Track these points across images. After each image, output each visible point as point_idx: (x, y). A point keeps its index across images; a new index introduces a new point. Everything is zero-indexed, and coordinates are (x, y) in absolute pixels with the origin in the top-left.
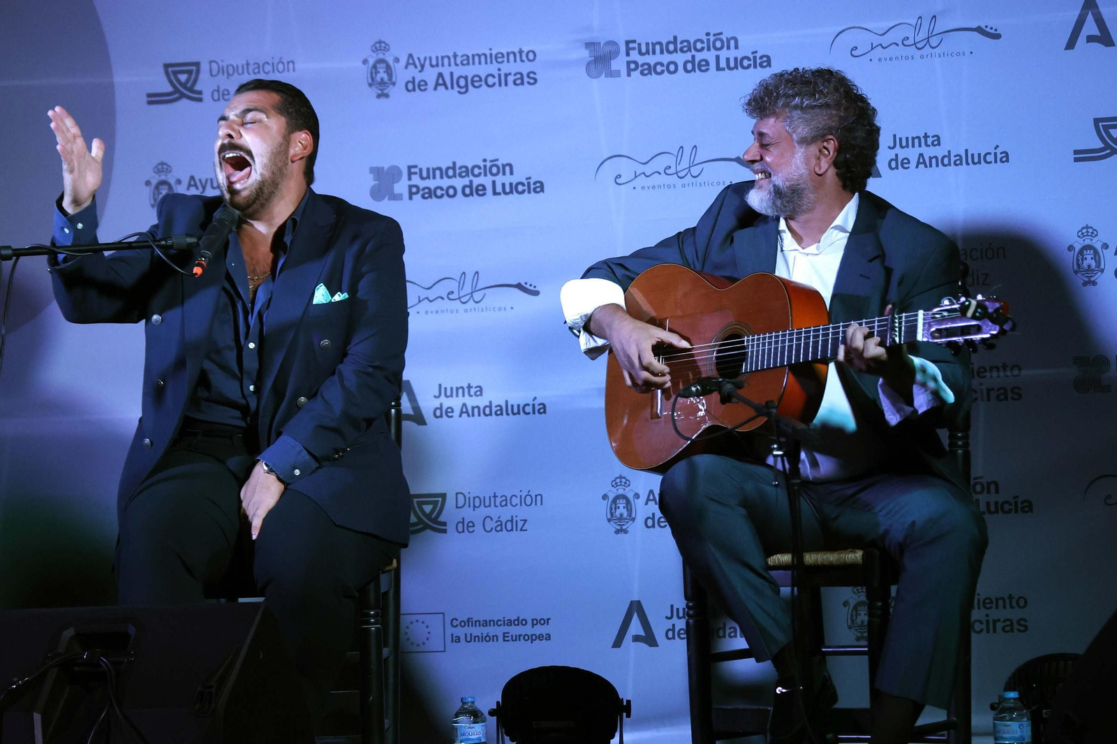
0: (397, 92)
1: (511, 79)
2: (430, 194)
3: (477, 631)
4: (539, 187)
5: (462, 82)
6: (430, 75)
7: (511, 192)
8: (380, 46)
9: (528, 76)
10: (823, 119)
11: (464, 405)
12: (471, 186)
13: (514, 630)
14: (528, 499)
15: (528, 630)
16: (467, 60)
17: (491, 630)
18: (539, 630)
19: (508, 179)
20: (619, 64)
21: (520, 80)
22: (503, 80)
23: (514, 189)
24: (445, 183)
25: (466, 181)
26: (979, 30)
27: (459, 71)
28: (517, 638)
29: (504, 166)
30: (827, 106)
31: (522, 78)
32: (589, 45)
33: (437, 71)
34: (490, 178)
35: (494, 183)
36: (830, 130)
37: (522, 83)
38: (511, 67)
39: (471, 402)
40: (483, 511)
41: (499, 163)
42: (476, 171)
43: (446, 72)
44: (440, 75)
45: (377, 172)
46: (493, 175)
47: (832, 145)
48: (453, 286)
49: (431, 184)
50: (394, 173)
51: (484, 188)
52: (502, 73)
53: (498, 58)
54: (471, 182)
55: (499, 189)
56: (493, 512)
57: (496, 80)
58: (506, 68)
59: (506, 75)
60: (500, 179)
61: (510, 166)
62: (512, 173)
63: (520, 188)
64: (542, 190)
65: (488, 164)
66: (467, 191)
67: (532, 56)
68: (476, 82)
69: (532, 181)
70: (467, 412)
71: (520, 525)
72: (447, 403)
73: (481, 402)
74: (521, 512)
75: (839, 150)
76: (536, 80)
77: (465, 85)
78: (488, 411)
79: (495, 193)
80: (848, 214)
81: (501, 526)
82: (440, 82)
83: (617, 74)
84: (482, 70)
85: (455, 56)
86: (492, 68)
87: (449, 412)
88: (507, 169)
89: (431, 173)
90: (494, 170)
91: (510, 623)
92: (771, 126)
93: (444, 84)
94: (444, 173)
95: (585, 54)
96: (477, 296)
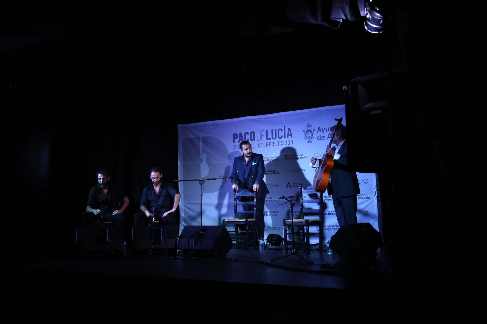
1: (276, 160)
6: (266, 160)
13: (276, 228)
15: (277, 228)
16: (270, 158)
18: (278, 228)
19: (275, 172)
20: (288, 158)
23: (276, 173)
24: (268, 173)
32: (285, 155)
39: (271, 200)
40: (272, 213)
43: (268, 159)
48: (268, 185)
49: (266, 173)
51: (272, 173)
53: (274, 157)
64: (279, 173)
65: (273, 170)
71: (276, 215)
73: (272, 200)
74: (277, 213)
76: (279, 160)
77: (270, 161)
78: (273, 201)
81: (274, 215)
83: (288, 159)
84: (272, 159)
89: (266, 171)
95: (284, 157)
96: (271, 187)
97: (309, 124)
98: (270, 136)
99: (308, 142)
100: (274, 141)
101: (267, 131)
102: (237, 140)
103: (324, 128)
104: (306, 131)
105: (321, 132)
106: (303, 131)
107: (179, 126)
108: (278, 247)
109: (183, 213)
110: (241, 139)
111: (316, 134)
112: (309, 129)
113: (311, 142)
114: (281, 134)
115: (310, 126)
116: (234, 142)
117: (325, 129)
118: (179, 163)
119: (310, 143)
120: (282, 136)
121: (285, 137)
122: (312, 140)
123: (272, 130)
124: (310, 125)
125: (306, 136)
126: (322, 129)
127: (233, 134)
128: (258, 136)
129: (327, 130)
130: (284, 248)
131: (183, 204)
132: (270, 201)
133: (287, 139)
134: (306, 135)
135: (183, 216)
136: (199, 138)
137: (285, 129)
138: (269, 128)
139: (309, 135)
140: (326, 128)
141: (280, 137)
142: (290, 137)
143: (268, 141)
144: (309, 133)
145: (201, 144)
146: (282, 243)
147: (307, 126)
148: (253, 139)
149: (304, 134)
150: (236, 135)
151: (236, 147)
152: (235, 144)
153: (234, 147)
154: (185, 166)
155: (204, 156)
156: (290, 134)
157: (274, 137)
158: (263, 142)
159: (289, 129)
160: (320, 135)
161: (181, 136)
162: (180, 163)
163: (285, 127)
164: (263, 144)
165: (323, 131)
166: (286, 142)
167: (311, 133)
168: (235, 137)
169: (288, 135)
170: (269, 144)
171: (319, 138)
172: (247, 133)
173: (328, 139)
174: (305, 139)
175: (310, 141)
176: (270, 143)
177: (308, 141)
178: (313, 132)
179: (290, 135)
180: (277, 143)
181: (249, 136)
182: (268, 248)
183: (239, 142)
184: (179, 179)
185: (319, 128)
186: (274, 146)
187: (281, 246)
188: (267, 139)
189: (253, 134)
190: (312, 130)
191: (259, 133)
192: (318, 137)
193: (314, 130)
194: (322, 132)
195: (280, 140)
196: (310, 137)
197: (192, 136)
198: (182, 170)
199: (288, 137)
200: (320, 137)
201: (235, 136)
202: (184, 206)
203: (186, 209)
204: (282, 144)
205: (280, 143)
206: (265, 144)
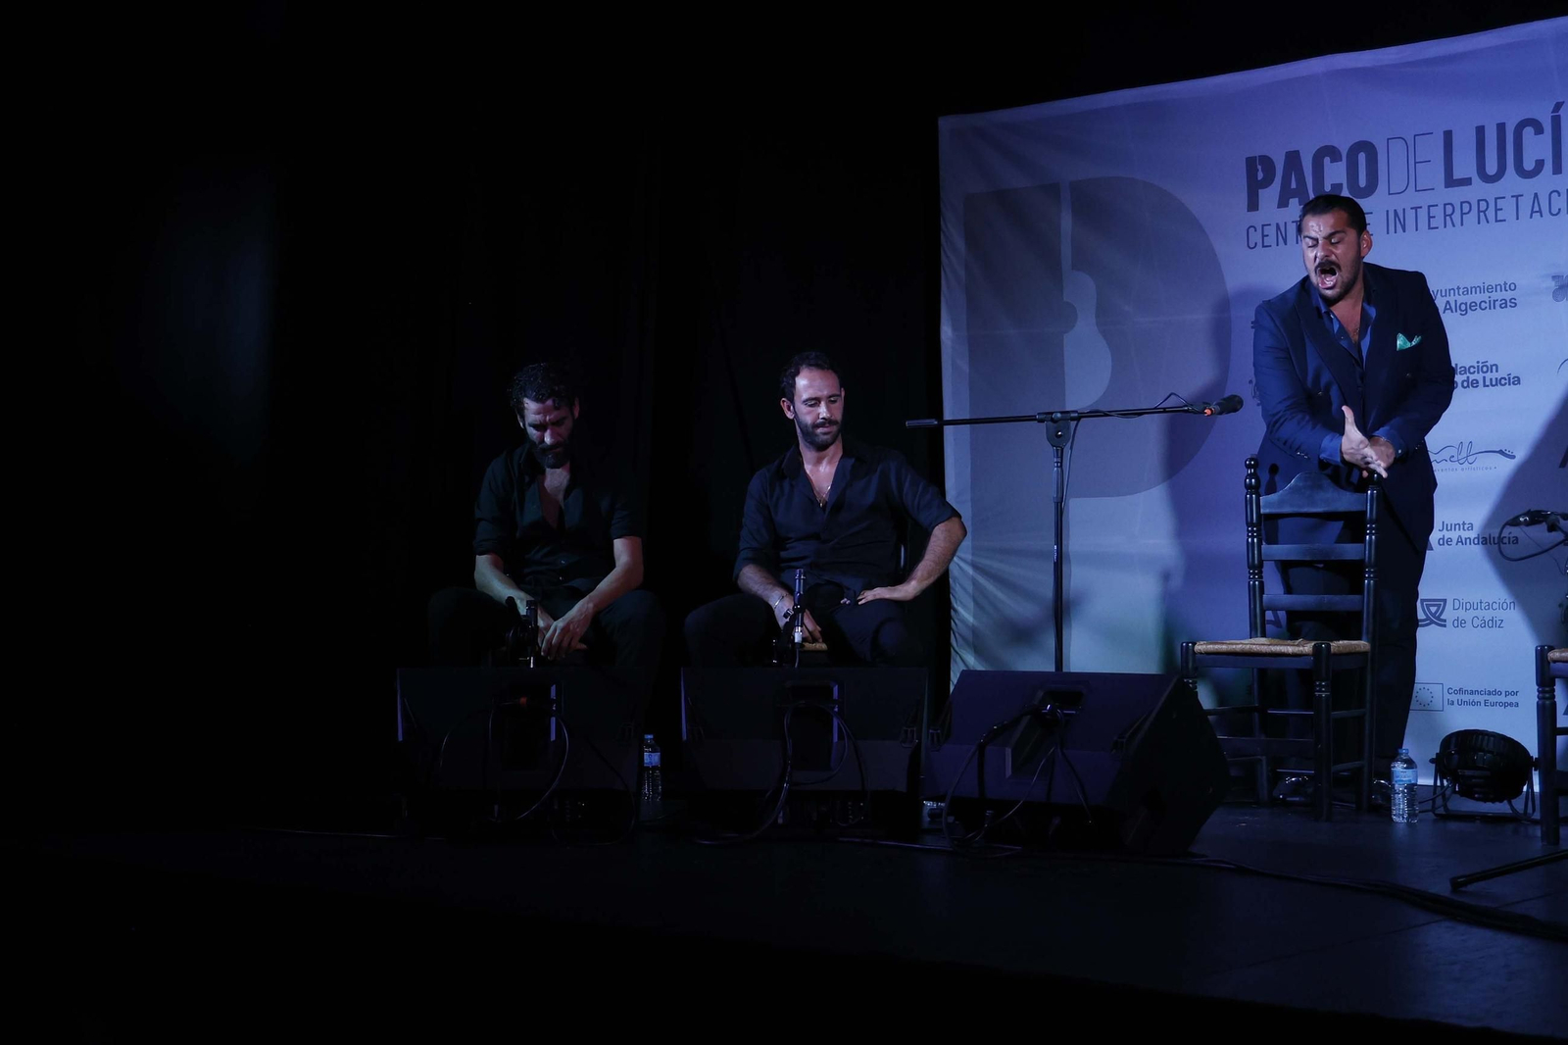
1: (1498, 304)
3: (1466, 697)
4: (1517, 381)
5: (1463, 307)
7: (1496, 385)
9: (1510, 302)
11: (1460, 536)
12: (1468, 381)
13: (1492, 699)
14: (1505, 605)
15: (1502, 699)
16: (1467, 291)
17: (1477, 698)
18: (1510, 699)
19: (1494, 375)
21: (1504, 304)
22: (1492, 304)
23: (1498, 382)
25: (1464, 377)
27: (1461, 299)
28: (1493, 705)
29: (1492, 366)
31: (1506, 303)
32: (1554, 277)
33: (1445, 300)
34: (1481, 375)
35: (1484, 378)
37: (1506, 307)
38: (1498, 295)
39: (1465, 535)
40: (1472, 613)
41: (1488, 364)
42: (1472, 370)
43: (1452, 299)
44: (1448, 302)
46: (1483, 372)
48: (1453, 452)
51: (1477, 382)
52: (1492, 300)
53: (1490, 289)
54: (1468, 377)
55: (1488, 383)
56: (1480, 613)
57: (1487, 305)
58: (1495, 295)
59: (1495, 301)
60: (1488, 376)
61: (1496, 366)
62: (1497, 371)
63: (1503, 382)
64: (1519, 383)
65: (1481, 365)
66: (1465, 384)
67: (1513, 287)
68: (1473, 306)
69: (1512, 377)
70: (1462, 542)
71: (1498, 623)
72: (1448, 535)
73: (1472, 535)
76: (1516, 304)
77: (1466, 308)
79: (1485, 386)
81: (1485, 624)
82: (1448, 306)
84: (1477, 298)
85: (1458, 288)
86: (1485, 296)
87: (1449, 541)
88: (1494, 368)
90: (1485, 369)
91: (1490, 693)
93: (1451, 308)
95: (1552, 284)
96: (1471, 459)
98: (1465, 166)
100: (1490, 191)
101: (1448, 136)
102: (1269, 195)
107: (946, 124)
108: (1501, 808)
109: (971, 605)
110: (1294, 185)
114: (1537, 148)
118: (947, 332)
120: (1540, 164)
123: (1480, 131)
127: (1251, 162)
128: (1393, 166)
130: (1537, 816)
131: (969, 557)
135: (970, 618)
136: (1053, 190)
137: (1554, 123)
138: (1464, 116)
141: (1528, 165)
143: (1457, 195)
145: (1067, 222)
146: (1531, 786)
148: (1364, 179)
150: (1267, 162)
151: (1263, 236)
152: (1257, 218)
153: (1256, 237)
154: (978, 348)
155: (1081, 291)
157: (1492, 168)
158: (1423, 199)
161: (960, 182)
162: (955, 329)
163: (1558, 106)
164: (1423, 214)
166: (1563, 195)
168: (1260, 175)
170: (1462, 214)
172: (1332, 152)
176: (1466, 207)
180: (1508, 205)
181: (1342, 165)
182: (1441, 811)
183: (1283, 203)
184: (947, 416)
186: (1492, 218)
187: (1519, 803)
188: (1451, 182)
189: (1362, 157)
191: (1397, 148)
195: (1527, 186)
197: (1016, 180)
198: (966, 368)
201: (1258, 172)
202: (975, 566)
203: (981, 580)
204: (1540, 211)
205: (1526, 204)
206: (1438, 212)
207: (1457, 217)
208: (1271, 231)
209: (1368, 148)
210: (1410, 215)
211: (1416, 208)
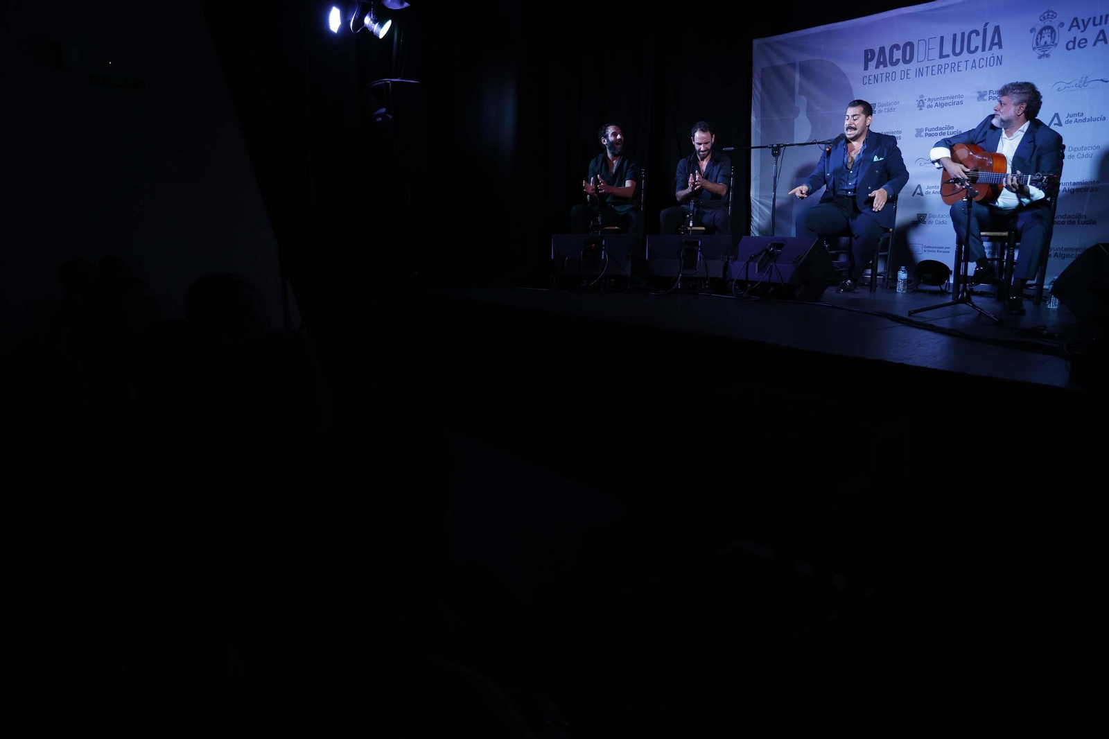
0: (925, 108)
2: (931, 135)
3: (928, 249)
6: (934, 103)
7: (953, 134)
8: (922, 96)
9: (961, 102)
10: (1023, 97)
13: (941, 250)
15: (944, 250)
16: (944, 99)
17: (934, 249)
18: (946, 250)
20: (986, 97)
22: (954, 104)
24: (935, 132)
26: (1102, 80)
27: (942, 102)
30: (1026, 93)
31: (959, 103)
32: (978, 92)
33: (936, 102)
34: (947, 130)
36: (1025, 101)
38: (956, 100)
39: (935, 190)
40: (936, 219)
41: (950, 126)
42: (943, 129)
43: (938, 102)
45: (917, 130)
47: (1025, 106)
49: (931, 132)
50: (921, 130)
51: (945, 133)
52: (953, 102)
53: (953, 97)
54: (942, 132)
57: (952, 104)
58: (955, 100)
59: (955, 102)
60: (950, 130)
61: (953, 126)
62: (953, 129)
63: (955, 132)
65: (947, 126)
66: (940, 134)
67: (962, 97)
68: (946, 104)
72: (929, 190)
73: (938, 190)
75: (1026, 108)
76: (963, 103)
77: (943, 105)
79: (948, 134)
80: (1025, 126)
81: (940, 223)
82: (936, 105)
83: (985, 100)
84: (948, 101)
85: (941, 98)
86: (951, 100)
87: (929, 193)
89: (931, 130)
90: (948, 128)
91: (939, 248)
92: (1004, 99)
94: (935, 129)
95: (978, 95)
97: (1048, 12)
98: (947, 49)
99: (1040, 57)
100: (957, 59)
101: (942, 38)
102: (872, 64)
103: (1090, 19)
104: (1038, 29)
105: (1079, 28)
106: (1032, 30)
107: (755, 42)
108: (937, 288)
109: (758, 216)
110: (882, 60)
111: (1064, 36)
112: (1048, 23)
113: (1048, 56)
114: (976, 41)
115: (1053, 16)
116: (866, 68)
117: (1092, 20)
118: (753, 119)
119: (1044, 59)
120: (977, 48)
121: (984, 49)
122: (1053, 51)
123: (955, 36)
124: (1051, 14)
125: (1037, 43)
126: (1083, 21)
127: (866, 52)
128: (920, 52)
129: (1097, 21)
130: (951, 291)
131: (758, 199)
132: (933, 192)
133: (987, 54)
134: (1037, 39)
135: (758, 221)
136: (793, 65)
137: (985, 31)
138: (948, 30)
139: (1047, 38)
140: (1095, 18)
141: (972, 48)
142: (996, 48)
143: (943, 61)
144: (1046, 34)
145: (797, 77)
146: (949, 280)
147: (1044, 17)
148: (908, 58)
149: (1030, 39)
150: (872, 51)
151: (869, 80)
152: (867, 73)
153: (866, 80)
154: (764, 125)
155: (802, 102)
156: (996, 40)
157: (958, 50)
158: (930, 64)
159: (997, 29)
160: (1075, 38)
161: (760, 63)
162: (756, 118)
164: (930, 69)
165: (1085, 27)
166: (985, 60)
167: (1051, 34)
168: (869, 57)
169: (993, 44)
170: (945, 69)
171: (1071, 45)
172: (896, 47)
173: (1094, 45)
174: (1034, 49)
175: (1046, 53)
176: (947, 66)
177: (1042, 53)
178: (1057, 31)
179: (996, 44)
180: (963, 65)
181: (901, 51)
182: (915, 288)
183: (877, 67)
185: (1076, 19)
186: (956, 70)
187: (943, 287)
188: (941, 56)
189: (908, 48)
190: (1055, 25)
191: (922, 44)
192: (1071, 41)
193: (1062, 25)
194: (1082, 28)
195: (971, 57)
196: (1049, 43)
197: (779, 62)
198: (760, 131)
199: (990, 49)
200: (1074, 42)
202: (760, 202)
203: (761, 206)
204: (975, 67)
205: (970, 64)
206: (936, 69)
207: (943, 70)
208: (872, 78)
209: (911, 44)
210: (925, 70)
211: (927, 67)
